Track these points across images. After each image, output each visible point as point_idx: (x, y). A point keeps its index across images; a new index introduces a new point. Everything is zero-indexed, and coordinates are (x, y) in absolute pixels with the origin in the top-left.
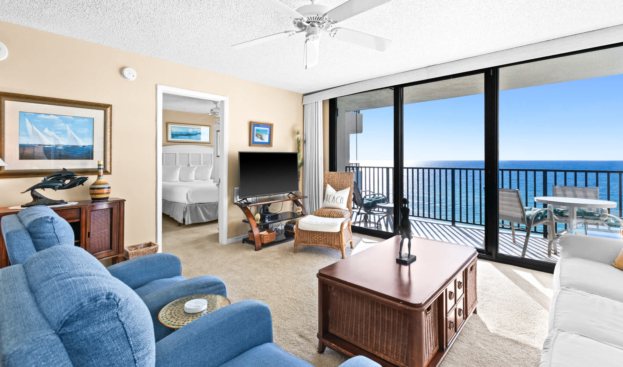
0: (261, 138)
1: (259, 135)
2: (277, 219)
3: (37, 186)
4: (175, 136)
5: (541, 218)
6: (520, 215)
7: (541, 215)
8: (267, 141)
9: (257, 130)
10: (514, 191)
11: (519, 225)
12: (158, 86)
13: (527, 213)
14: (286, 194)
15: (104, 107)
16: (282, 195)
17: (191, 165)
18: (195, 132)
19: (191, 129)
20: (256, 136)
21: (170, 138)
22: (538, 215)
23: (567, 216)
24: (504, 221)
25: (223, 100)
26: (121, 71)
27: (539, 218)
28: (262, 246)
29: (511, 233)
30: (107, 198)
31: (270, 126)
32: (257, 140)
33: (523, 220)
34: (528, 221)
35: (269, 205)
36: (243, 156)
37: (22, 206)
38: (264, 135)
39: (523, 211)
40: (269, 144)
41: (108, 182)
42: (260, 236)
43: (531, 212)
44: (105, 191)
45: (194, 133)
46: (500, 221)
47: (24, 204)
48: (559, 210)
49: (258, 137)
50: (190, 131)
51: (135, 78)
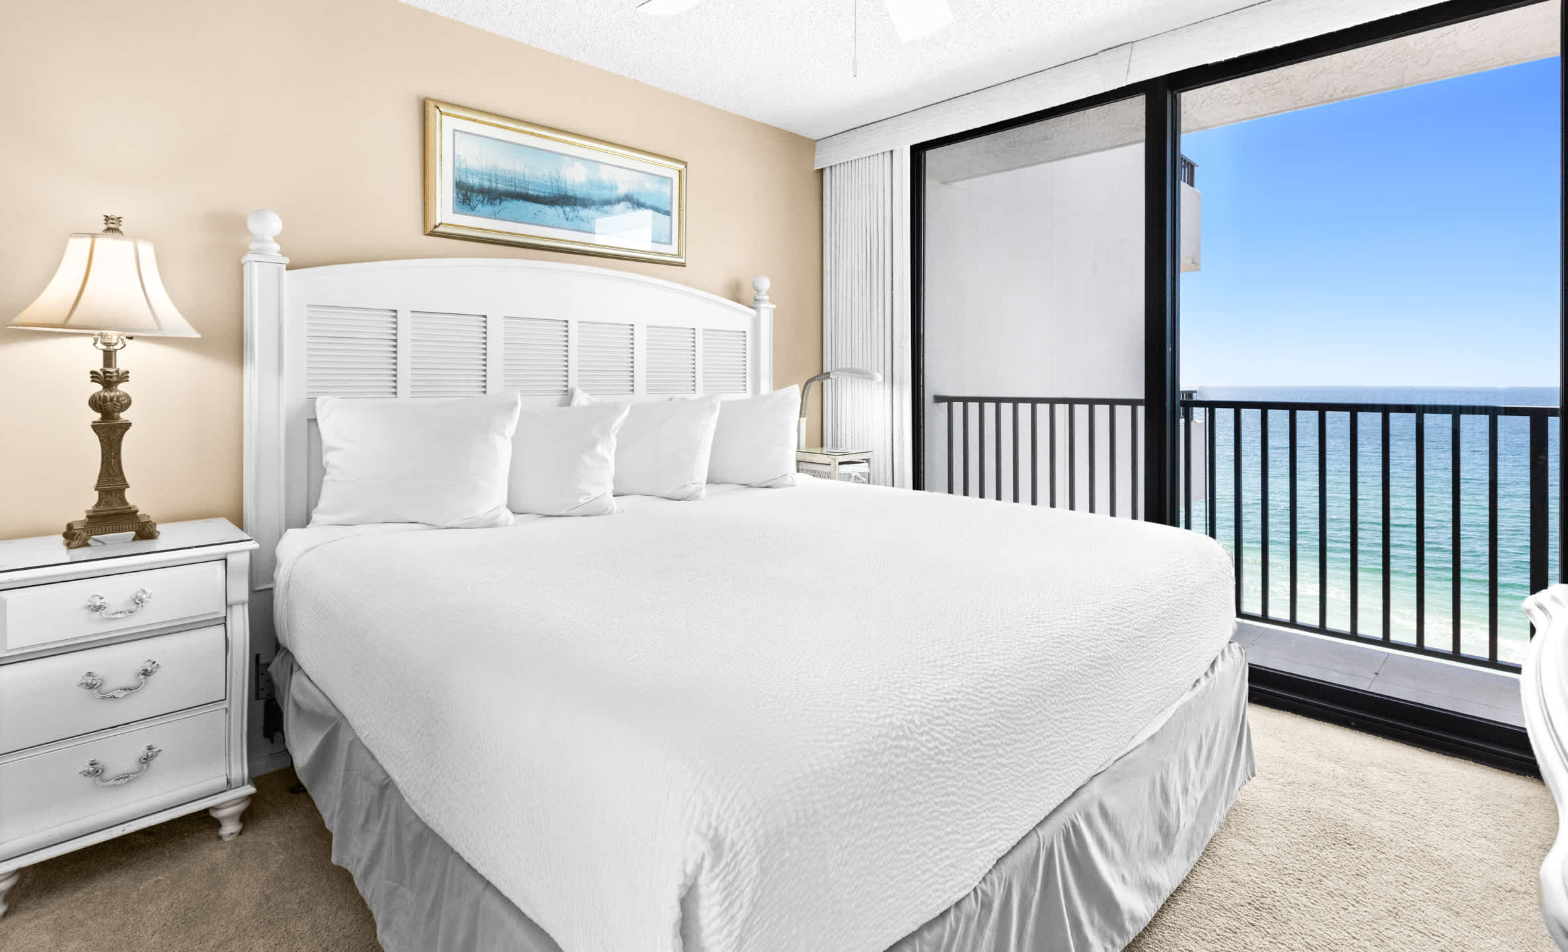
4: (476, 199)
17: (581, 399)
18: (600, 186)
19: (578, 164)
21: (445, 211)
45: (596, 194)
50: (575, 178)
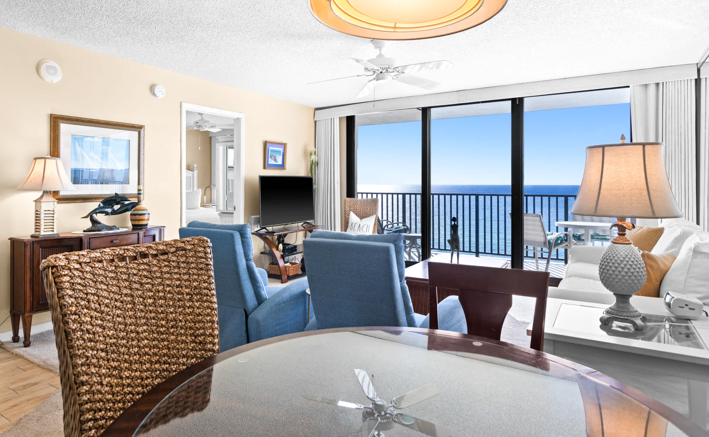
0: (275, 160)
1: (274, 156)
2: (296, 250)
3: (95, 211)
5: (561, 243)
6: (542, 239)
7: (560, 239)
8: (281, 163)
9: (272, 151)
10: (538, 216)
11: (542, 249)
12: (183, 104)
13: (549, 237)
14: (300, 224)
15: (138, 128)
16: (296, 225)
20: (271, 157)
22: (558, 239)
23: (583, 240)
24: (529, 247)
25: (238, 117)
26: (152, 89)
27: (559, 242)
28: (288, 279)
29: (535, 261)
30: (147, 225)
31: (284, 145)
32: (271, 162)
33: (545, 243)
34: (550, 245)
35: (285, 235)
36: (264, 180)
37: (84, 231)
38: (278, 156)
39: (545, 236)
40: (282, 166)
41: (146, 208)
42: (286, 267)
43: (552, 236)
44: (146, 217)
46: (525, 247)
47: (85, 229)
48: (577, 234)
49: (272, 159)
51: (164, 95)
